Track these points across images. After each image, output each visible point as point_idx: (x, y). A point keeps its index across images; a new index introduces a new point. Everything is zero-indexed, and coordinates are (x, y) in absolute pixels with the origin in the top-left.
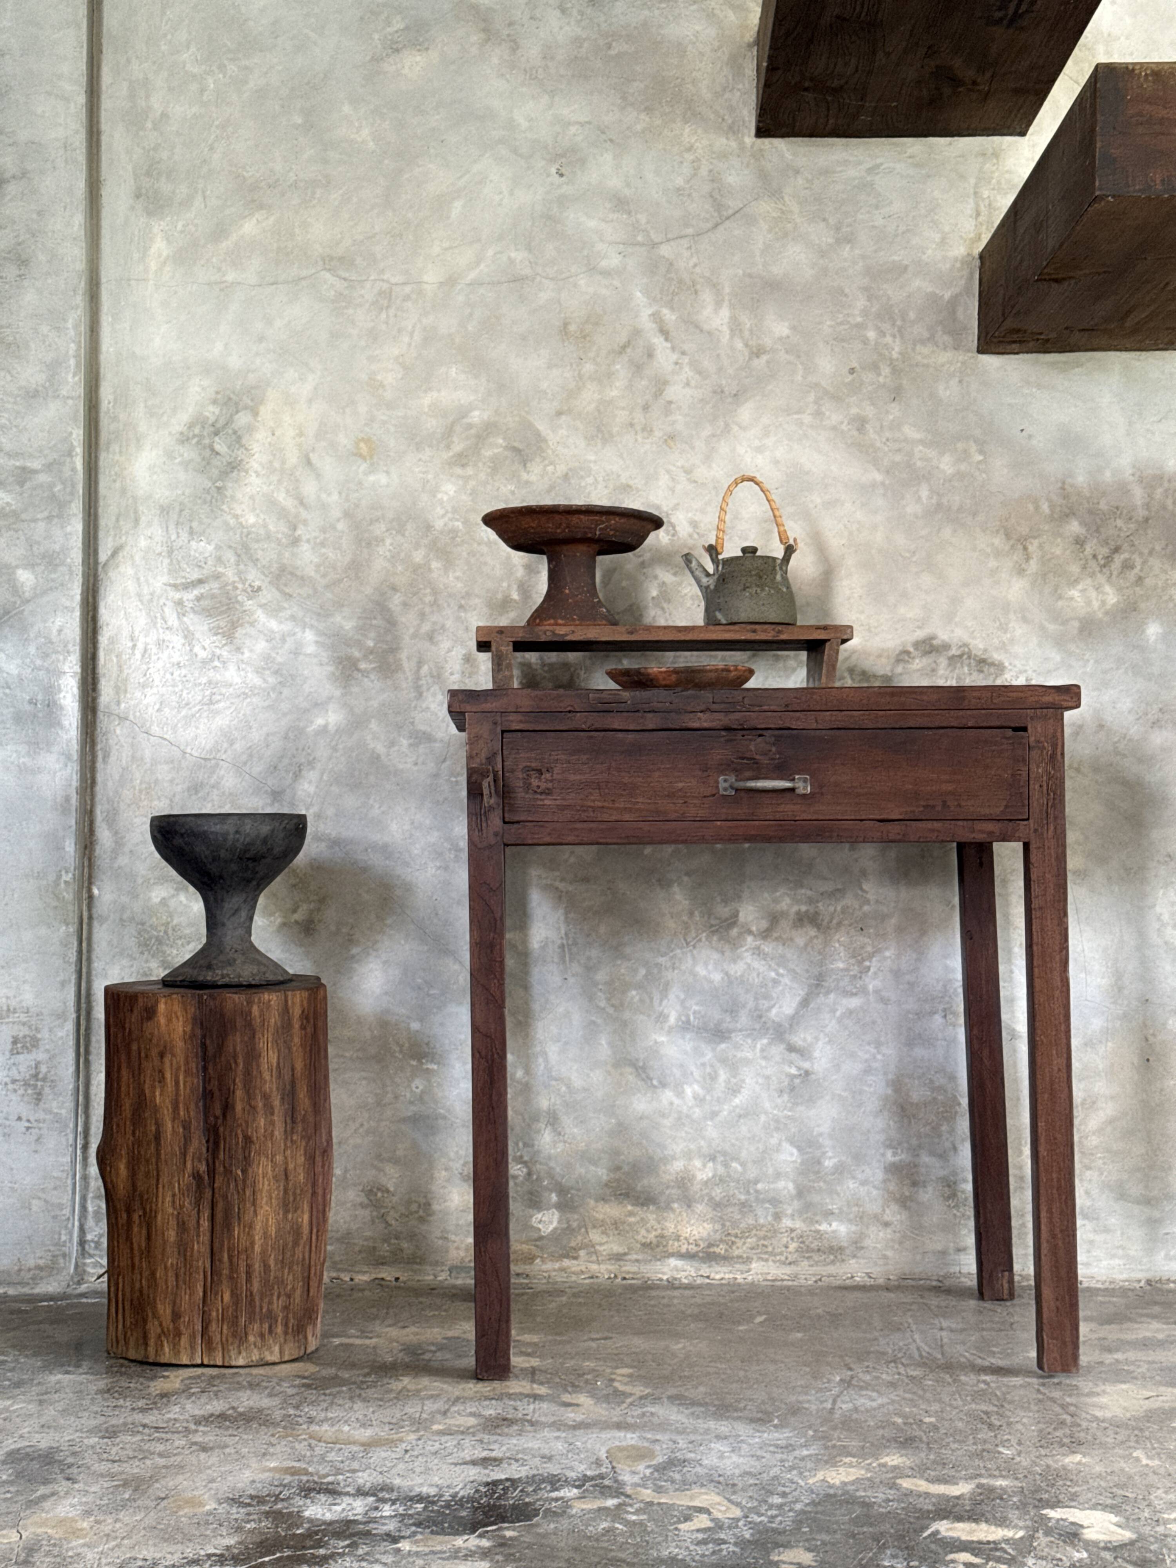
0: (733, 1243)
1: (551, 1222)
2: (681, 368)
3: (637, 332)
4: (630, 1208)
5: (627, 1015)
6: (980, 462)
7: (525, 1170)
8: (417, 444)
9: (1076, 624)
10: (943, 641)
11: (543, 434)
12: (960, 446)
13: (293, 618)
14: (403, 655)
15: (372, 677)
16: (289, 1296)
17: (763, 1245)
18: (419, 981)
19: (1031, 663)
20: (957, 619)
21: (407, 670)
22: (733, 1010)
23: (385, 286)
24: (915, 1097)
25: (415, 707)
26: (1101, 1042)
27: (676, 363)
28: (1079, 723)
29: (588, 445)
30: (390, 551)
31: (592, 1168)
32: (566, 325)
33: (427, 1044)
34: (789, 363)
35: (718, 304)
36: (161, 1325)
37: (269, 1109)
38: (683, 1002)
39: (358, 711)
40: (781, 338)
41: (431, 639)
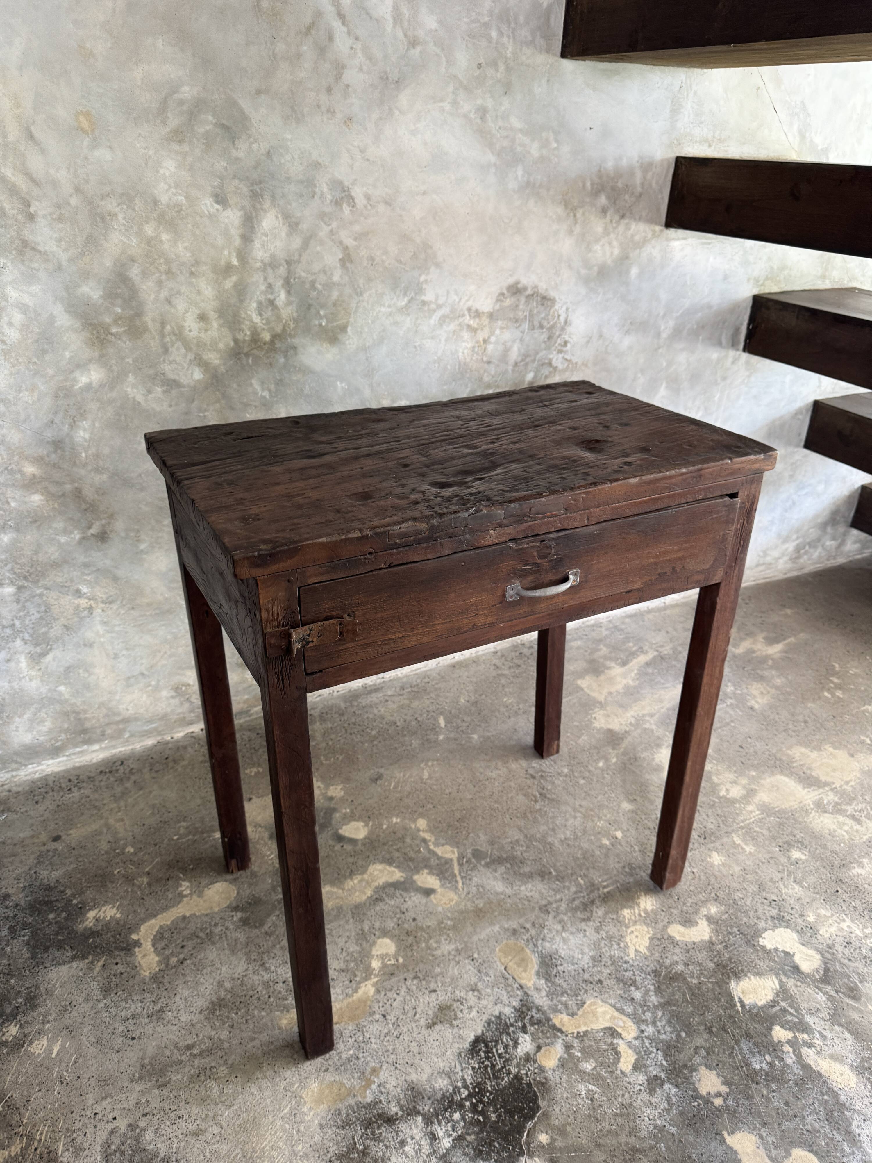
2: (356, 53)
3: (319, 14)
6: (555, 148)
8: (135, 119)
9: (596, 269)
11: (247, 111)
13: (43, 290)
14: (148, 319)
15: (125, 339)
19: (570, 297)
20: (532, 268)
21: (153, 331)
27: (352, 48)
30: (123, 224)
34: (437, 55)
39: (115, 368)
40: (431, 31)
41: (169, 302)
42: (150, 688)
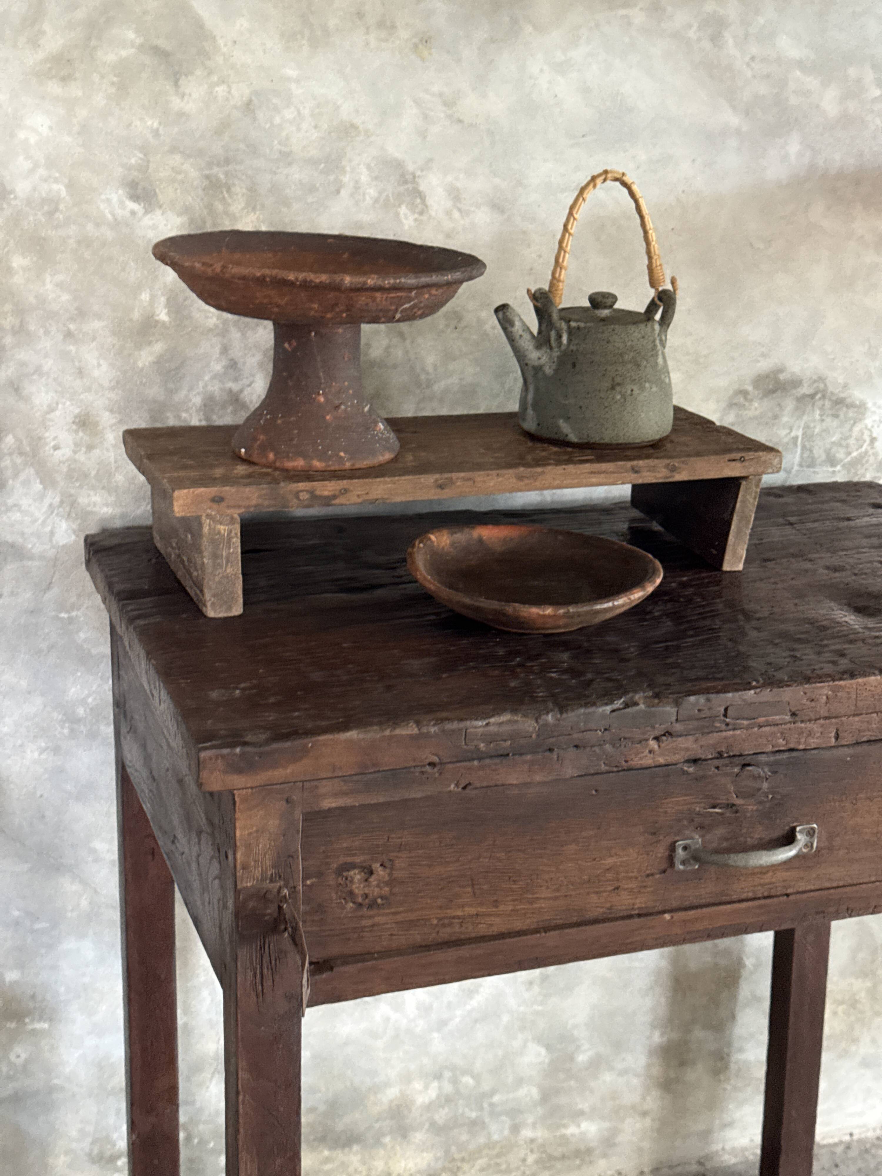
0: (458, 1168)
4: (326, 1153)
10: (793, 374)
11: (208, 24)
12: (851, 73)
18: (16, 913)
33: (33, 997)
41: (17, 390)
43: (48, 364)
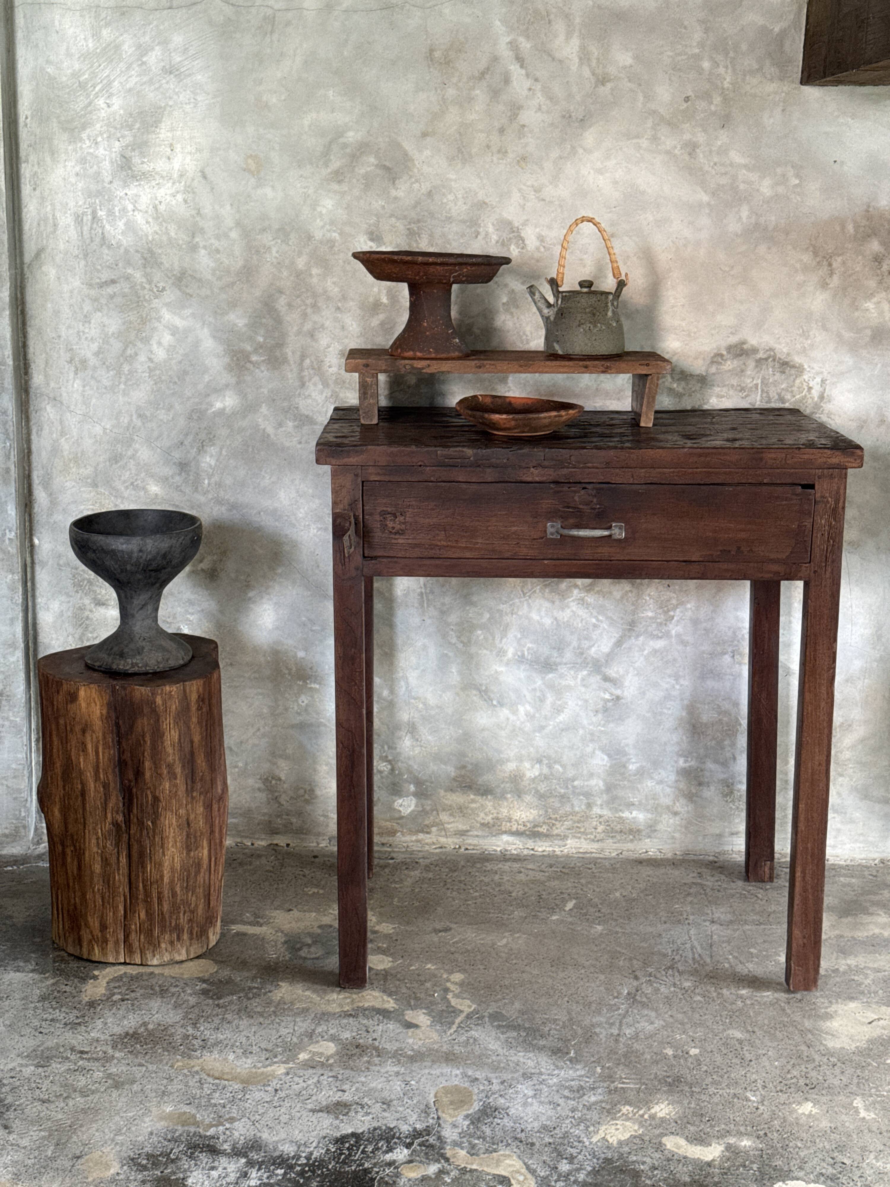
0: (553, 824)
1: (410, 806)
2: (534, 94)
3: (495, 59)
4: (472, 797)
5: (473, 650)
6: (796, 186)
7: (389, 767)
8: (299, 161)
9: (869, 332)
10: (752, 346)
11: (410, 153)
12: (779, 170)
13: (193, 315)
14: (288, 351)
15: (263, 369)
16: (192, 912)
17: (577, 827)
18: (304, 619)
19: (827, 366)
20: (765, 327)
21: (292, 362)
22: (560, 647)
23: (270, 12)
24: (705, 718)
25: (299, 394)
26: (859, 678)
27: (530, 89)
28: (864, 418)
29: (450, 165)
30: (276, 258)
31: (443, 766)
32: (432, 51)
33: (311, 668)
34: (631, 90)
35: (569, 35)
36: (91, 932)
37: (173, 775)
38: (519, 641)
39: (250, 397)
40: (624, 67)
41: (312, 336)
42: (237, 770)
43: (327, 323)
